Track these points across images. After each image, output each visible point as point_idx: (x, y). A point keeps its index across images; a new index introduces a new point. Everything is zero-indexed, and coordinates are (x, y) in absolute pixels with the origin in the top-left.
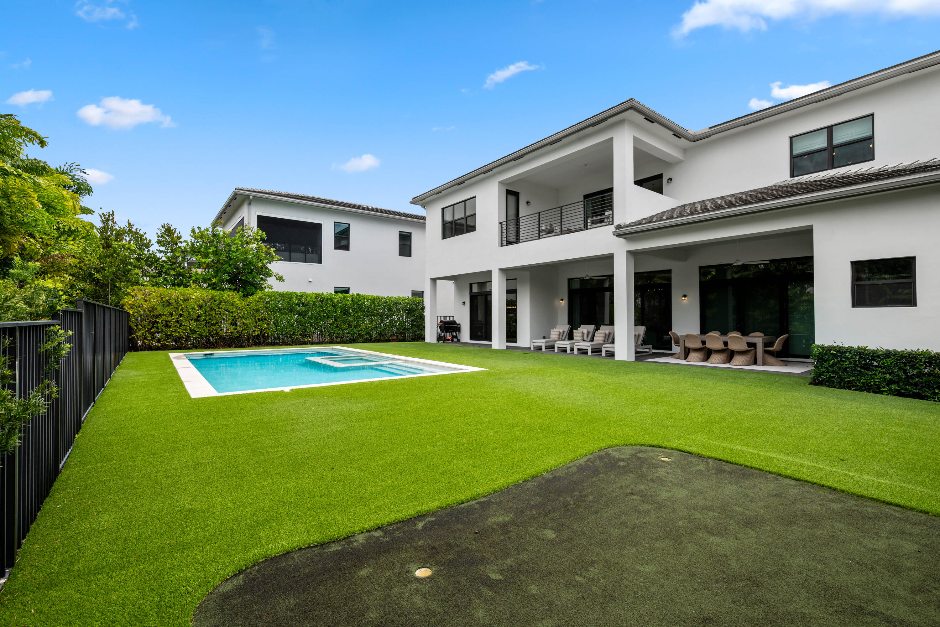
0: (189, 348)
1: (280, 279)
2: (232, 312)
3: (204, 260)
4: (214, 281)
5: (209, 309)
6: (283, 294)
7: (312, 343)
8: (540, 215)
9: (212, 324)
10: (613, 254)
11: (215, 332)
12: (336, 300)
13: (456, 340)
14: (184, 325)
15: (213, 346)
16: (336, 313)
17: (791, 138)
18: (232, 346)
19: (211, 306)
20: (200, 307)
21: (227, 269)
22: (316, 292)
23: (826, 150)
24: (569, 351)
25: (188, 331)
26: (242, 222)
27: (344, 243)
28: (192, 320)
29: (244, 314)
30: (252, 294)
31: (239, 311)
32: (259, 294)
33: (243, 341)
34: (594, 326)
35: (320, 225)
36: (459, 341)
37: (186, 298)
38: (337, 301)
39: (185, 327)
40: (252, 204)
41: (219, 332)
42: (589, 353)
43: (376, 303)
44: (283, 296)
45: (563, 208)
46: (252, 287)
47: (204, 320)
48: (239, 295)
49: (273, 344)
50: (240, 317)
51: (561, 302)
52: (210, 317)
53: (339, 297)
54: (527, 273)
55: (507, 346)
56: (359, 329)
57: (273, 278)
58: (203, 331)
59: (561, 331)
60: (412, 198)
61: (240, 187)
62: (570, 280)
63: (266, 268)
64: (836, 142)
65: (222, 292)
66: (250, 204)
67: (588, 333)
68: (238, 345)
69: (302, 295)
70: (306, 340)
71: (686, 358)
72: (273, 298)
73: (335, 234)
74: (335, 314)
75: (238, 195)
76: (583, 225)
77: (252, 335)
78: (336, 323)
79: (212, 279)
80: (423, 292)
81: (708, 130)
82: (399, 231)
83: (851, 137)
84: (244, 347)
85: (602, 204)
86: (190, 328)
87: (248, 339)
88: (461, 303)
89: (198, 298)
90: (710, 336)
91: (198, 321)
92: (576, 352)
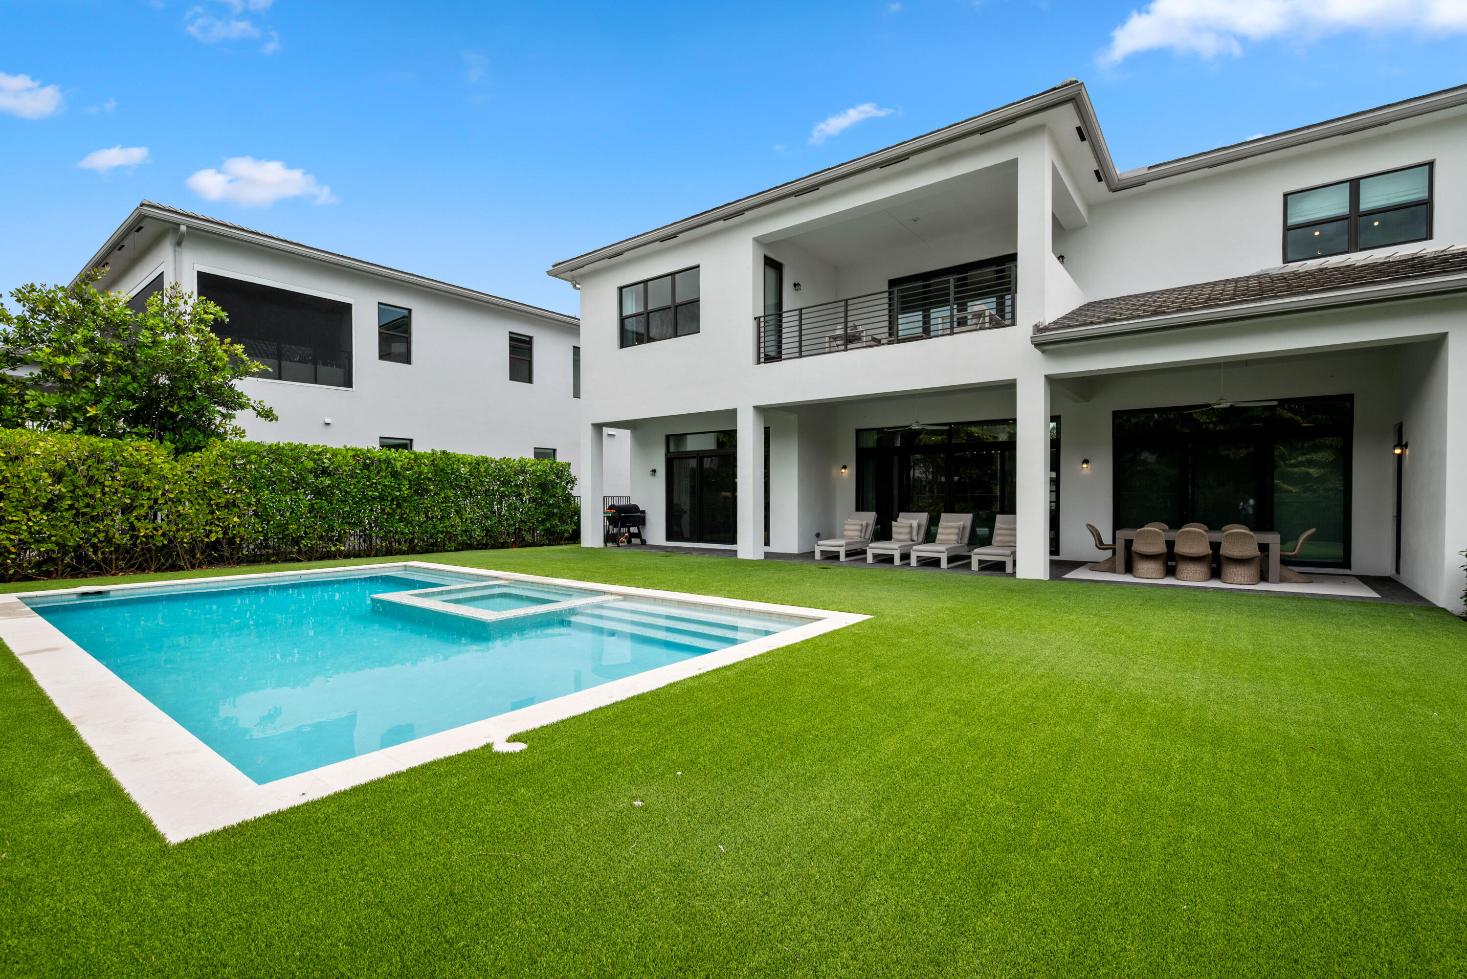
0: (28, 578)
1: (267, 415)
2: (148, 489)
3: (61, 360)
4: (92, 412)
5: (83, 482)
6: (279, 448)
7: (347, 555)
8: (801, 315)
9: (93, 518)
10: (1015, 380)
11: (101, 536)
12: (399, 464)
13: (637, 540)
14: (12, 521)
15: (99, 570)
16: (400, 490)
17: (1286, 196)
18: (149, 569)
19: (91, 473)
20: (58, 477)
21: (130, 388)
22: (354, 446)
23: (1347, 218)
24: (897, 561)
25: (25, 536)
26: (157, 284)
27: (397, 348)
28: (33, 508)
29: (182, 492)
30: (198, 448)
31: (167, 487)
32: (217, 448)
33: (178, 555)
34: (926, 514)
35: (347, 308)
36: (643, 542)
37: (13, 454)
38: (402, 467)
39: (13, 525)
40: (183, 244)
41: (113, 537)
42: (944, 564)
43: (482, 470)
44: (276, 453)
45: (849, 302)
46: (197, 432)
47: (71, 507)
48: (166, 448)
49: (254, 560)
50: (171, 499)
51: (843, 471)
52: (87, 500)
53: (406, 457)
54: (794, 417)
55: (765, 553)
56: (447, 523)
57: (249, 413)
58: (68, 536)
59: (864, 523)
60: (553, 263)
61: (155, 203)
62: (859, 432)
63: (231, 388)
64: (1365, 205)
65: (116, 441)
66: (179, 244)
67: (919, 526)
68: (163, 564)
69: (320, 452)
70: (333, 549)
71: (1129, 569)
72: (253, 457)
73: (380, 327)
74: (398, 494)
75: (147, 220)
76: (921, 330)
77: (202, 541)
78: (399, 511)
79: (89, 409)
80: (554, 450)
81: (1146, 171)
82: (510, 333)
83: (1388, 200)
84: (182, 569)
85: (924, 299)
86: (29, 527)
87: (191, 551)
88: (648, 472)
89: (51, 454)
90: (1184, 532)
91: (53, 511)
92: (913, 562)
